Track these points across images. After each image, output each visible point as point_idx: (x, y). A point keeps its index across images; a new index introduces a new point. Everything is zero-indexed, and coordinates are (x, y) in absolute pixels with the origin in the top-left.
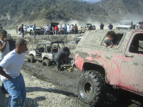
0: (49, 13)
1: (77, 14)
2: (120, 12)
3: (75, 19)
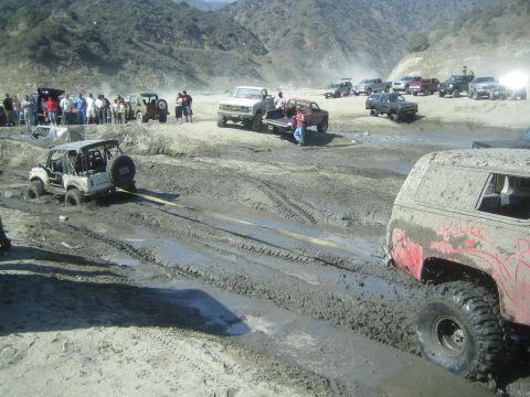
0: (44, 41)
1: (152, 47)
2: (308, 43)
3: (143, 63)
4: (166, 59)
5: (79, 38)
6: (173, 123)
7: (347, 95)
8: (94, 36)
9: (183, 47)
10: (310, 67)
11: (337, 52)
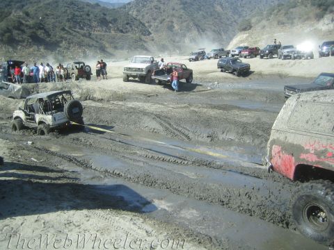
0: (8, 30)
1: (78, 32)
2: (176, 27)
3: (72, 43)
4: (87, 40)
5: (30, 28)
6: (95, 80)
7: (203, 59)
8: (40, 26)
9: (98, 32)
10: (178, 42)
11: (195, 32)
